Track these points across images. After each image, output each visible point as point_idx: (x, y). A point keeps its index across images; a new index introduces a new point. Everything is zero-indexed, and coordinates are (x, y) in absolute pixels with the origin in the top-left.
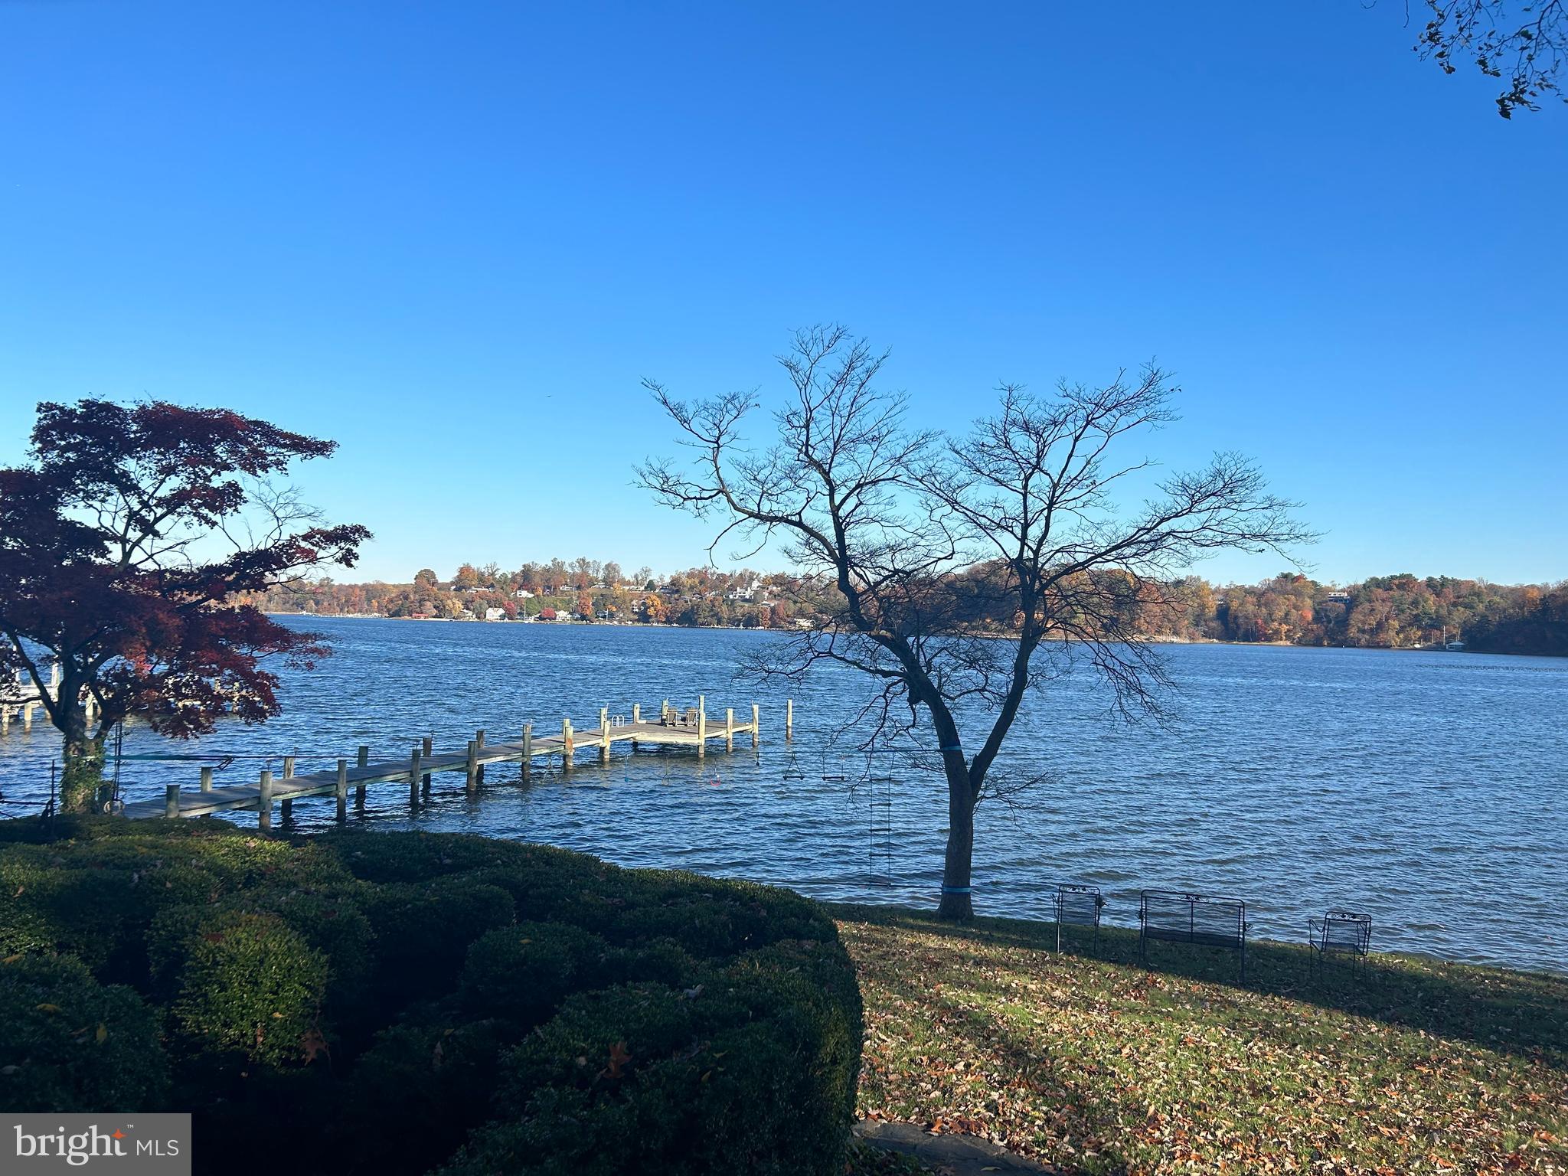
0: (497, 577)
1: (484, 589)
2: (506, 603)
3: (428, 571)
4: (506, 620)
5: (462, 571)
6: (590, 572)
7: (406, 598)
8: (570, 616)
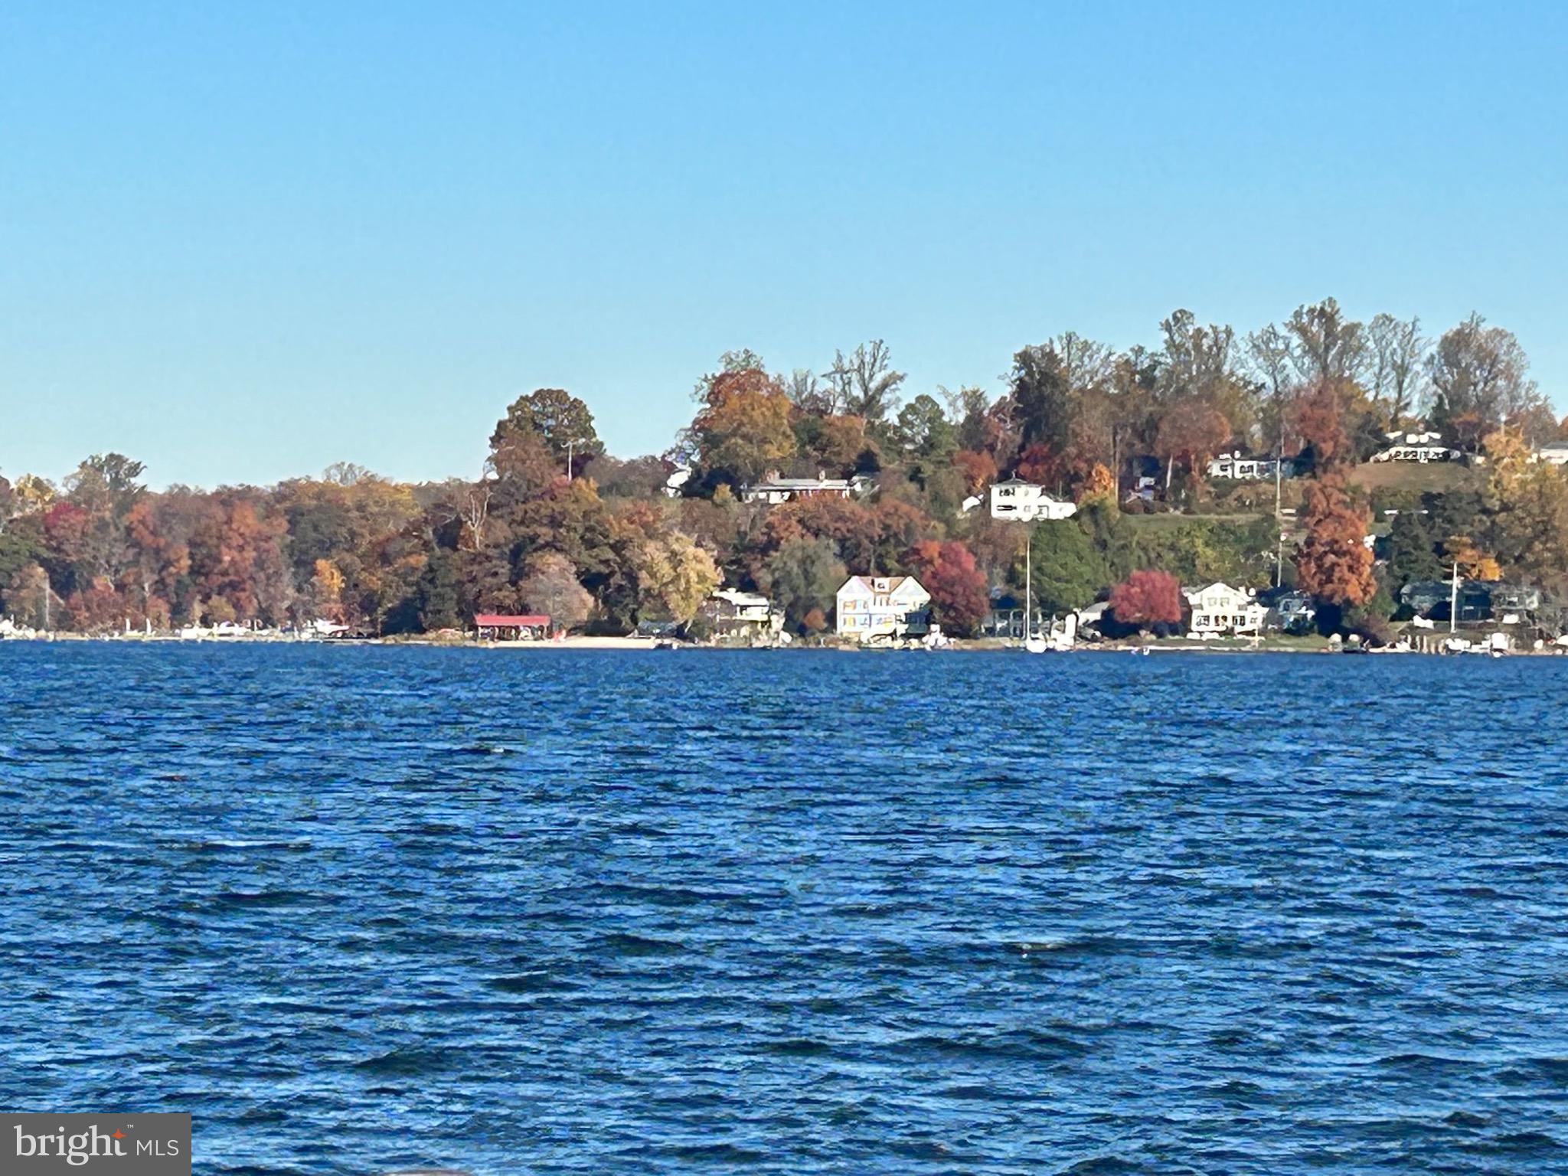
0: (891, 416)
1: (825, 484)
2: (933, 550)
3: (559, 396)
4: (936, 638)
5: (718, 390)
6: (1365, 377)
7: (450, 536)
8: (1261, 611)
